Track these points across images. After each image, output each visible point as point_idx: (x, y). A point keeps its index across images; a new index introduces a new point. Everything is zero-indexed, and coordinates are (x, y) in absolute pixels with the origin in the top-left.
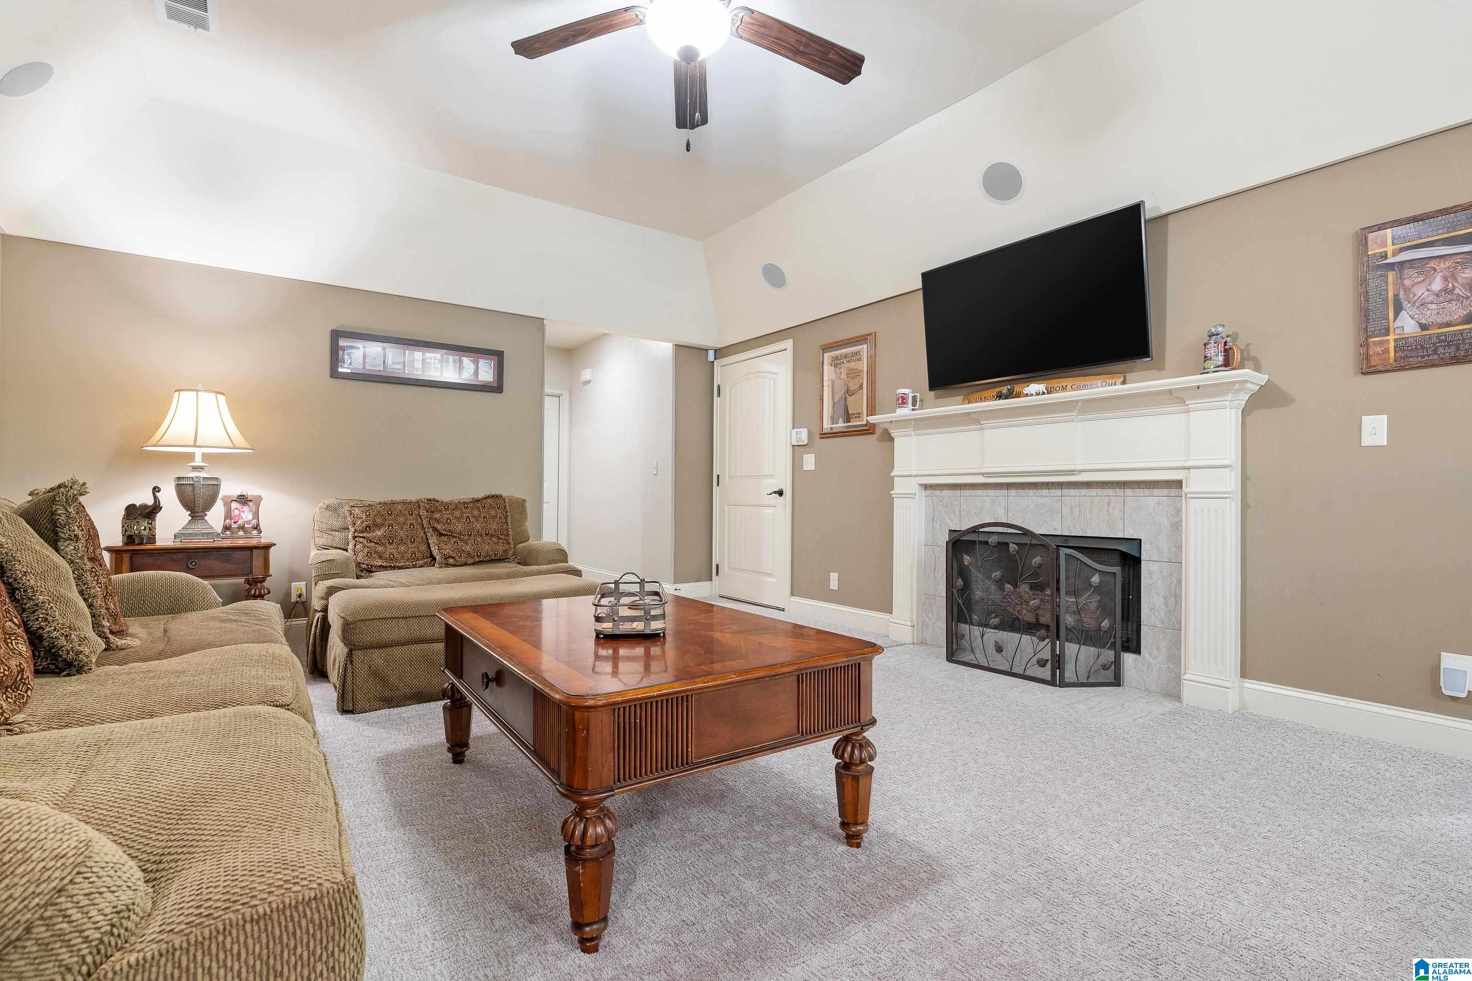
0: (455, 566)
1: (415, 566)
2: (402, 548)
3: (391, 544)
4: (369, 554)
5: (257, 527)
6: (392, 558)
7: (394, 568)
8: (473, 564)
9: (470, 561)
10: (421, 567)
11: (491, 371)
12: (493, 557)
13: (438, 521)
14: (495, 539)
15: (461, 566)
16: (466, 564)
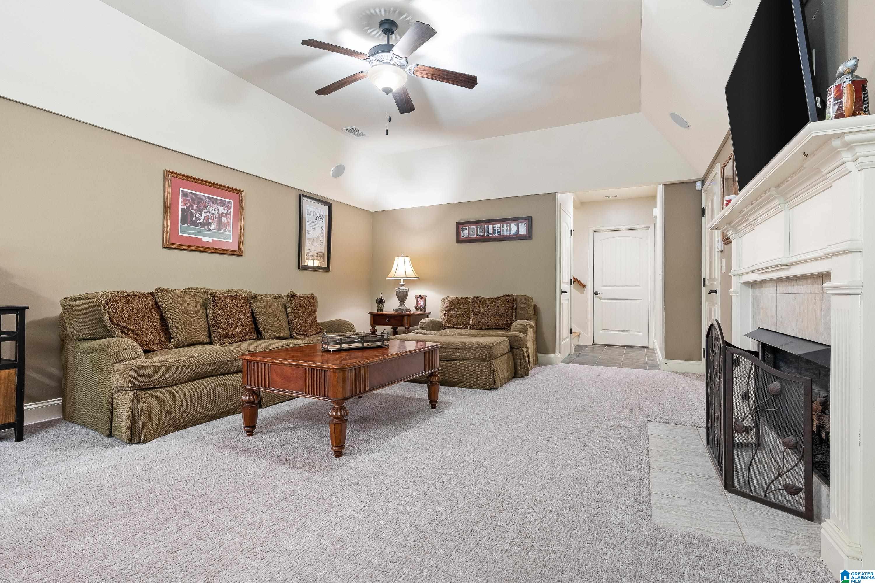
0: (476, 329)
1: (461, 328)
2: (460, 319)
3: (455, 317)
4: (447, 322)
5: (425, 308)
6: (454, 324)
7: (454, 328)
8: (486, 329)
9: (483, 327)
10: (464, 328)
11: (525, 228)
12: (496, 327)
13: (475, 307)
14: (502, 318)
15: (478, 329)
16: (481, 329)
